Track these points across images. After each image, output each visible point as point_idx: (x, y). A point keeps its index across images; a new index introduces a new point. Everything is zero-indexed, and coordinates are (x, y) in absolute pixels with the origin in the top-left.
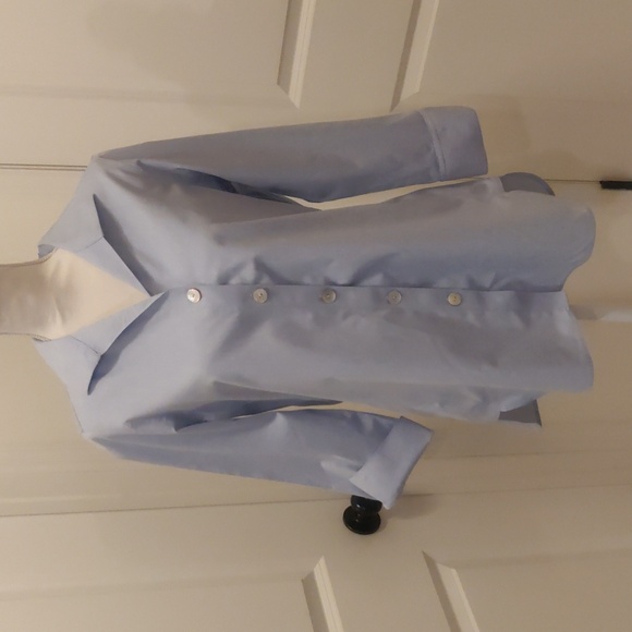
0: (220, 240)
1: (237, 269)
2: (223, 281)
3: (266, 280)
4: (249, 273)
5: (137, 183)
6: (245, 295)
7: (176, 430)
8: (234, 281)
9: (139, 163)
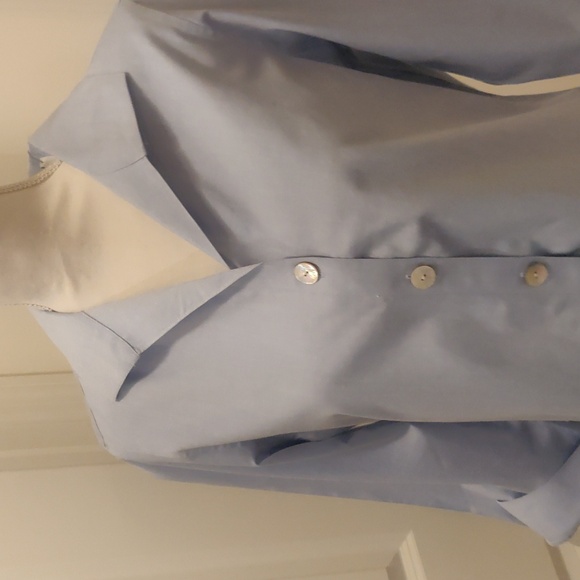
0: (360, 179)
1: (386, 233)
2: (361, 253)
3: (434, 250)
4: (407, 240)
5: (203, 57)
6: (396, 277)
7: (257, 462)
8: (381, 252)
9: (207, 19)
